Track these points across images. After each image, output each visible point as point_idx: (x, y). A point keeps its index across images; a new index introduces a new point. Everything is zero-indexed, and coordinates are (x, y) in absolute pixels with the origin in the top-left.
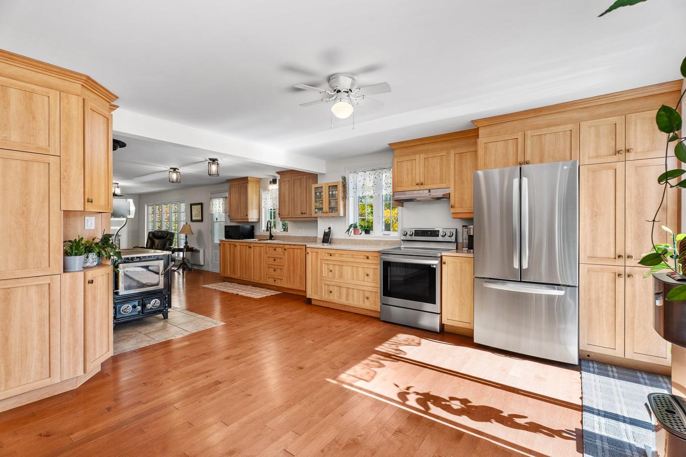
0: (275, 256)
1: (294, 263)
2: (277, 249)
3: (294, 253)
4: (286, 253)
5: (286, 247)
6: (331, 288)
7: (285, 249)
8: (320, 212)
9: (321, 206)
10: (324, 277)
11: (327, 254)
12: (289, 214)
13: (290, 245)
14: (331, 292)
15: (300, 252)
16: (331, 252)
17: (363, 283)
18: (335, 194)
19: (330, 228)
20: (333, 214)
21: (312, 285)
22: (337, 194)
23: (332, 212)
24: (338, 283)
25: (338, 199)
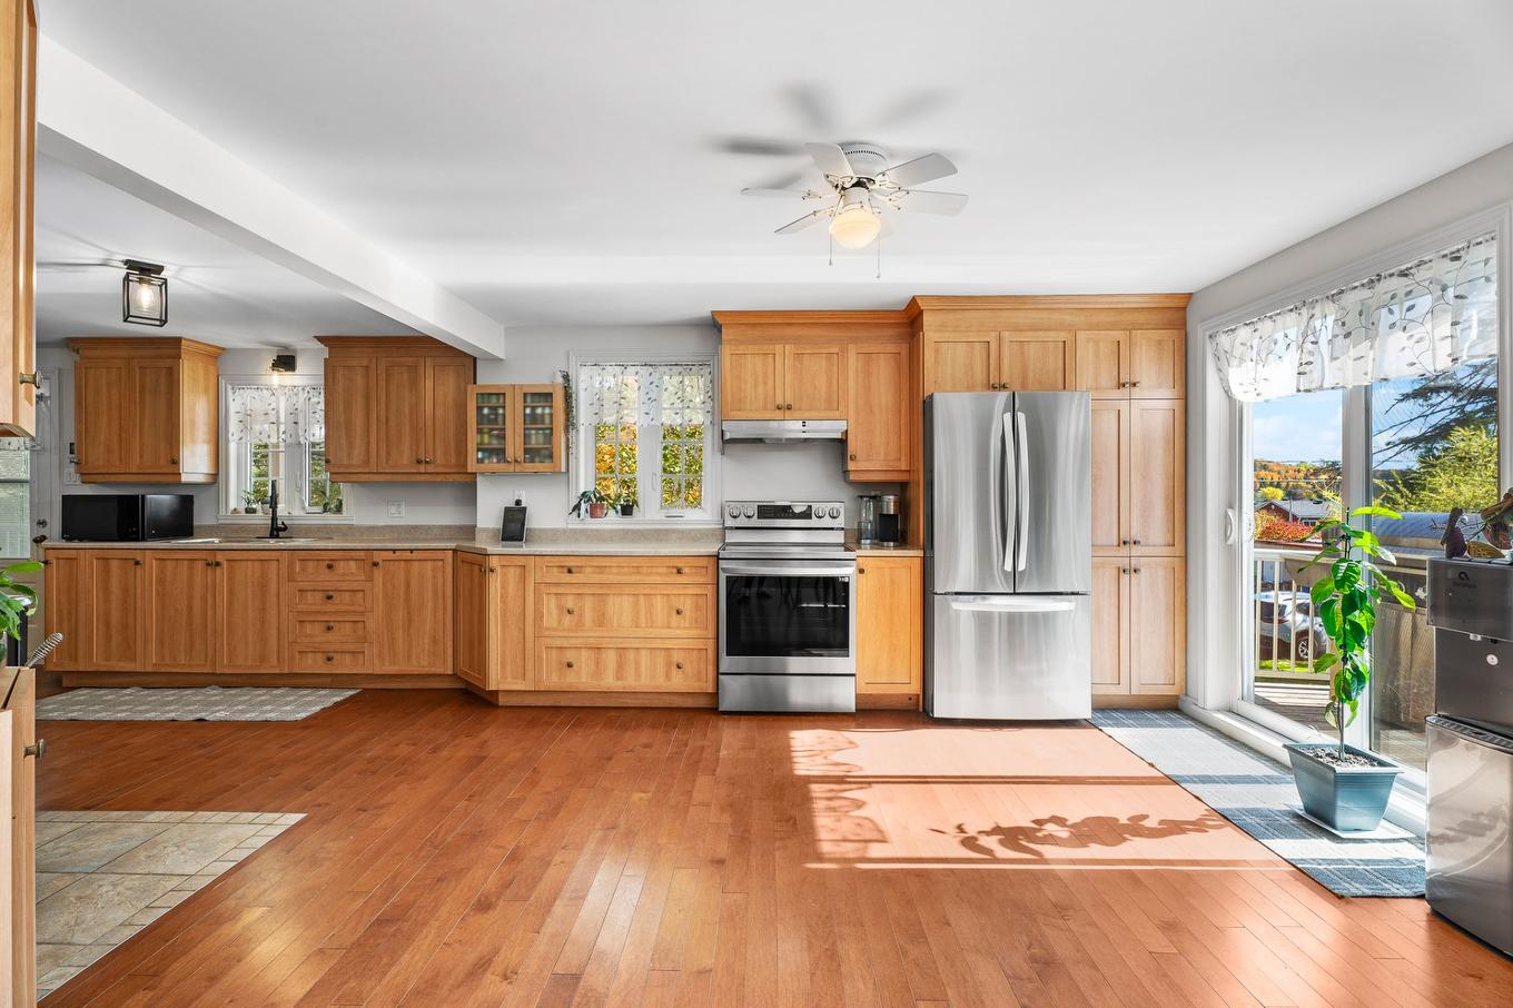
0: (328, 586)
1: (407, 600)
2: (341, 567)
3: (408, 573)
4: (378, 574)
5: (377, 557)
6: (570, 656)
7: (375, 564)
8: (495, 460)
9: (495, 443)
10: (548, 629)
11: (555, 570)
12: (367, 462)
13: (394, 551)
14: (570, 665)
15: (434, 570)
16: (570, 563)
17: (666, 632)
18: (543, 415)
19: (518, 502)
20: (538, 466)
21: (503, 652)
22: (551, 415)
23: (532, 461)
24: (591, 640)
25: (552, 429)
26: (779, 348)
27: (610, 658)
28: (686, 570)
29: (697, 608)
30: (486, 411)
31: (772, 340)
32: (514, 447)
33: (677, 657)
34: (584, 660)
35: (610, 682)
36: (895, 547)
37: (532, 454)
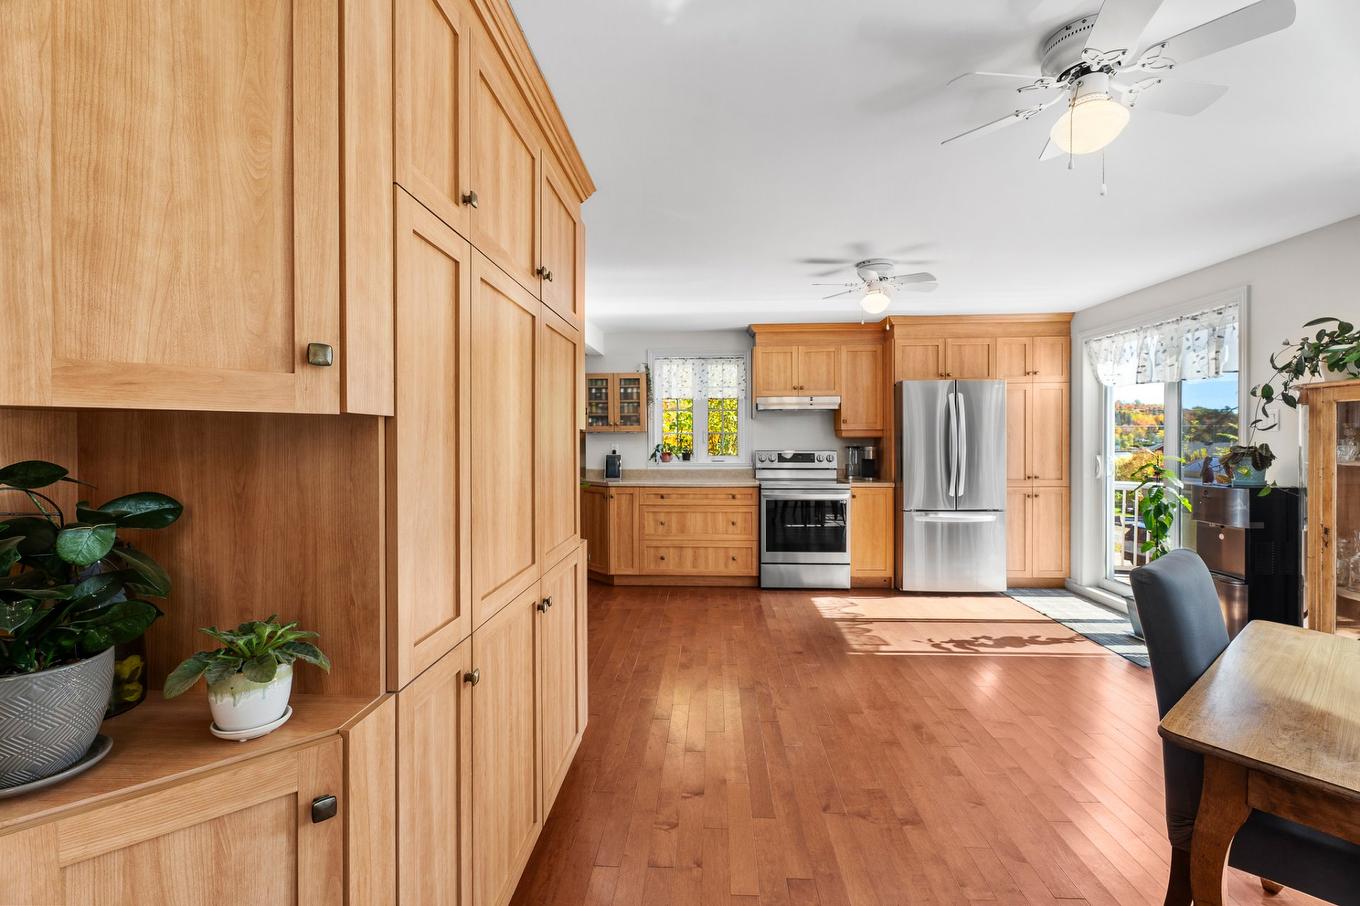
8: (600, 424)
9: (600, 412)
10: (647, 535)
11: (653, 496)
14: (662, 558)
16: (662, 491)
17: (725, 537)
18: (632, 393)
19: (614, 452)
20: (628, 428)
21: (619, 551)
22: (638, 393)
23: (625, 424)
24: (676, 542)
25: (639, 403)
26: (794, 348)
27: (689, 554)
28: (738, 496)
29: (745, 520)
30: (594, 391)
31: (790, 343)
32: (614, 414)
33: (732, 553)
34: (671, 555)
35: (688, 568)
36: (873, 481)
37: (626, 420)
